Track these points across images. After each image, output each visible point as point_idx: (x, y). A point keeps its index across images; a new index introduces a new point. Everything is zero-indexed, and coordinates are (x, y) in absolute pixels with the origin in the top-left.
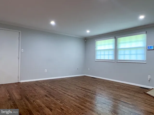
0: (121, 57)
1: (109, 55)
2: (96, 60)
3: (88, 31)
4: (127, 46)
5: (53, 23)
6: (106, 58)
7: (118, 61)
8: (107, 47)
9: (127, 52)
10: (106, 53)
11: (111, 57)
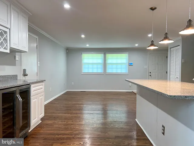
0: (109, 71)
1: (97, 68)
2: (83, 73)
3: (88, 45)
4: (114, 61)
5: (83, 36)
6: (95, 71)
7: (107, 74)
8: (95, 61)
9: (114, 66)
10: (95, 66)
11: (100, 71)
